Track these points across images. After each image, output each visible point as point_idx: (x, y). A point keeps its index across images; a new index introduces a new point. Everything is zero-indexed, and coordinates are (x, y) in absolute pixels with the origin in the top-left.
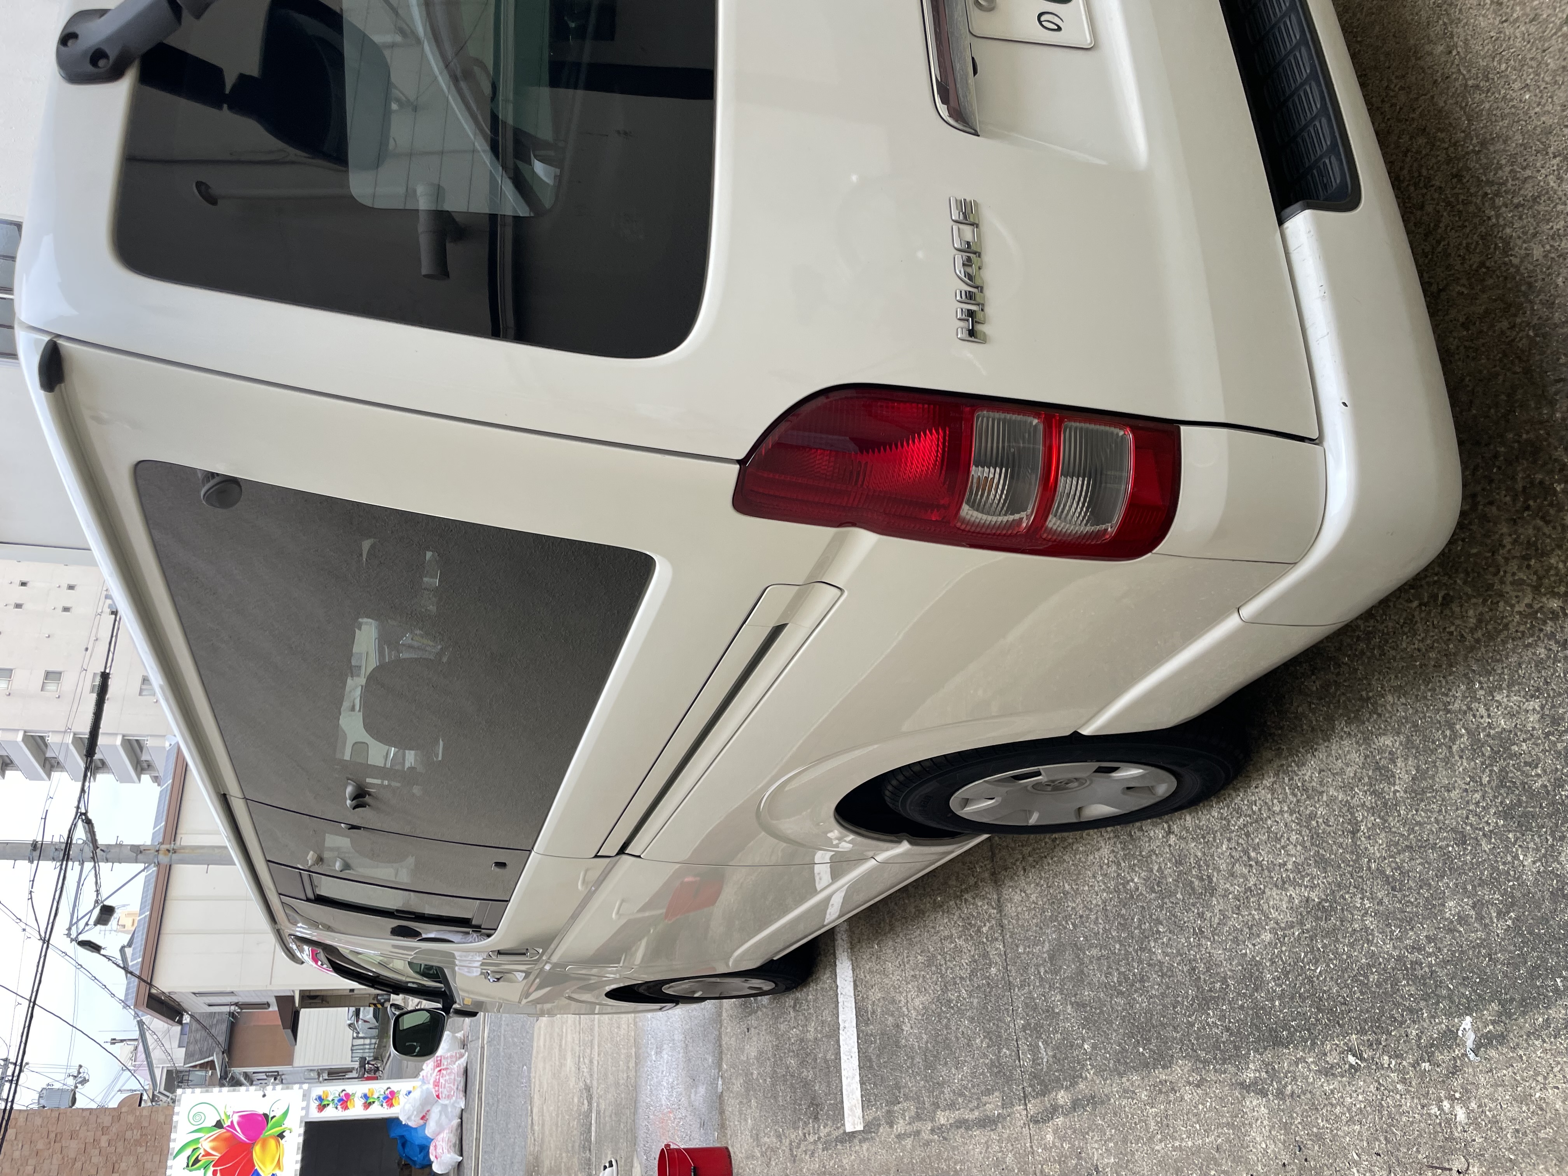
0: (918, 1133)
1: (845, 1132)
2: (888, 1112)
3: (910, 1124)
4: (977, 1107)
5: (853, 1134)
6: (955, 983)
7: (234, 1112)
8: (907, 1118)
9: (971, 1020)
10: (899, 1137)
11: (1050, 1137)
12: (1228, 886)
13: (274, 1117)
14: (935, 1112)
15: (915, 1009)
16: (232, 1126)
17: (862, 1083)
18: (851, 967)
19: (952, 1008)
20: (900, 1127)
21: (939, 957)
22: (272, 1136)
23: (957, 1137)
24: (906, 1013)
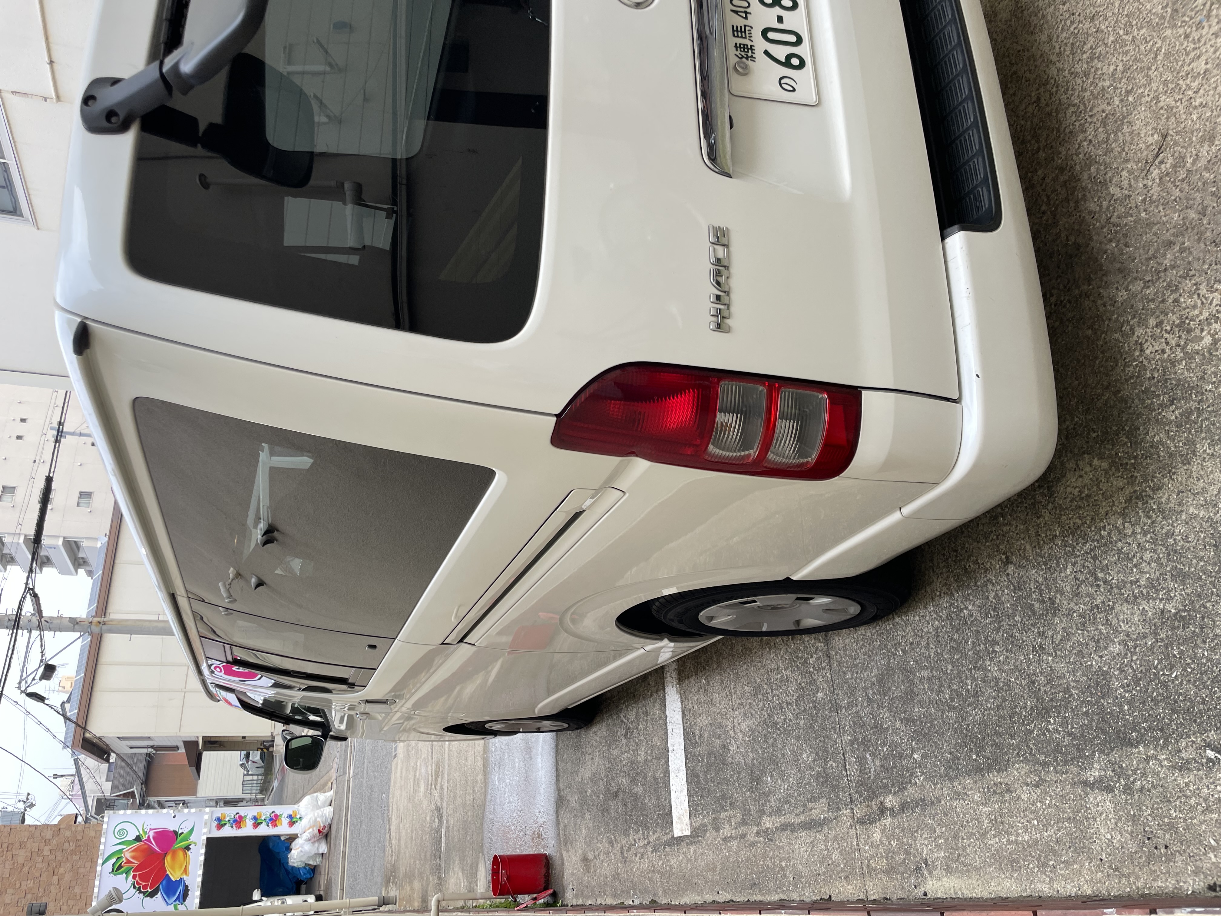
0: (743, 836)
1: (673, 836)
2: (714, 819)
3: (736, 828)
4: (803, 812)
5: (680, 839)
6: (781, 708)
7: (151, 829)
8: (733, 824)
9: (798, 738)
10: (725, 839)
11: (877, 836)
12: (1072, 605)
13: (182, 833)
14: (760, 818)
15: (741, 731)
16: (149, 839)
17: (690, 796)
18: (679, 700)
19: (779, 729)
20: (727, 831)
21: (766, 687)
22: (179, 848)
23: (783, 839)
24: (733, 735)
